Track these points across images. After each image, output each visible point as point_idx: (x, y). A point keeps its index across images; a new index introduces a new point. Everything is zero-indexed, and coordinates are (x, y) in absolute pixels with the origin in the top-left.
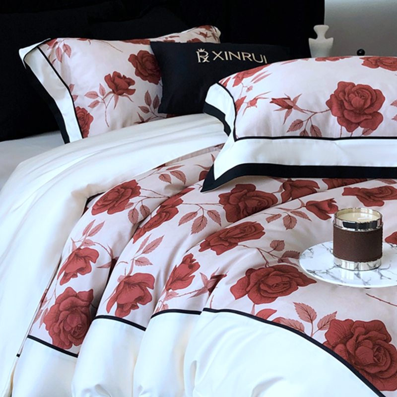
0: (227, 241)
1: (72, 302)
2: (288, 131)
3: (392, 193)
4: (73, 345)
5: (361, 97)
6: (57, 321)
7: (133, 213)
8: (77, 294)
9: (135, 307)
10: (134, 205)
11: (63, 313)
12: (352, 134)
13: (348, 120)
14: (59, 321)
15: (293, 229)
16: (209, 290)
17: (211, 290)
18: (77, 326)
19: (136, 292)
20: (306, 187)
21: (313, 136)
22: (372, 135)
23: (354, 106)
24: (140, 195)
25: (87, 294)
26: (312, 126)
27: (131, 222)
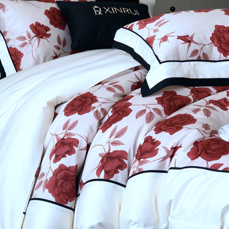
0: (173, 126)
1: (65, 174)
2: (190, 57)
4: (69, 201)
6: (56, 187)
7: (97, 113)
8: (68, 168)
9: (117, 172)
10: (96, 108)
11: (60, 181)
12: (227, 58)
13: (224, 49)
14: (58, 187)
15: (210, 116)
16: (170, 157)
17: (172, 157)
18: (70, 189)
19: (117, 163)
20: (204, 91)
21: (204, 60)
23: (227, 40)
24: (98, 101)
26: (203, 53)
27: (97, 119)
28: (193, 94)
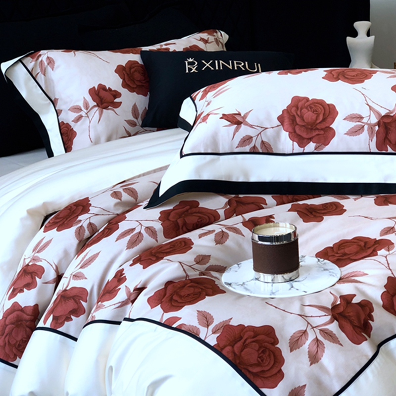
0: (155, 256)
1: (18, 316)
2: (237, 147)
3: (336, 209)
4: (17, 358)
5: (313, 112)
6: (3, 335)
7: (80, 230)
8: (22, 309)
9: (69, 319)
10: (82, 222)
11: (9, 326)
12: (304, 149)
13: (300, 135)
14: (5, 335)
15: (224, 244)
16: (131, 301)
17: (133, 302)
18: (22, 339)
19: (71, 305)
20: (252, 203)
21: (264, 152)
22: (326, 149)
23: (305, 121)
24: (89, 212)
25: (32, 308)
26: (262, 141)
27: (77, 239)
28: (228, 207)
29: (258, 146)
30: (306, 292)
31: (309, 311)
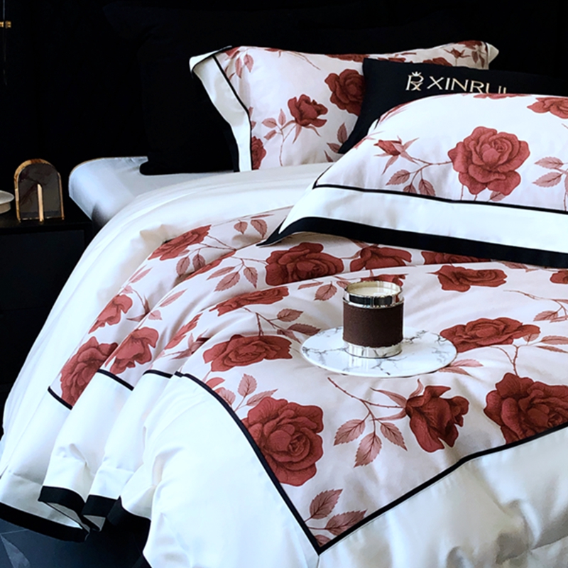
0: (238, 302)
1: (92, 354)
2: (388, 184)
5: (497, 149)
6: (71, 373)
7: (183, 262)
8: (99, 346)
9: (131, 365)
10: (189, 253)
11: (80, 364)
12: (476, 197)
13: (472, 178)
14: (74, 373)
15: (327, 301)
21: (423, 194)
22: (502, 202)
23: (484, 159)
24: (202, 242)
25: (109, 347)
26: (422, 180)
28: (359, 257)
29: (416, 186)
30: (388, 374)
31: (378, 398)
